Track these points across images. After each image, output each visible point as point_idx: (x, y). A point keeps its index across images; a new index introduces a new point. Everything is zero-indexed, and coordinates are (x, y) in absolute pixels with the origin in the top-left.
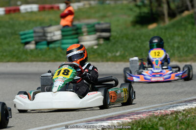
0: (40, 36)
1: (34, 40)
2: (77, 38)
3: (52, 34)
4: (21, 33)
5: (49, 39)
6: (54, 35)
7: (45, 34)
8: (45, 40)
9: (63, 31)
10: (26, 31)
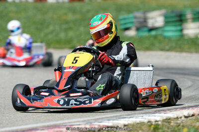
1: (135, 26)
2: (181, 25)
5: (150, 25)
6: (156, 22)
9: (166, 17)
10: (126, 16)
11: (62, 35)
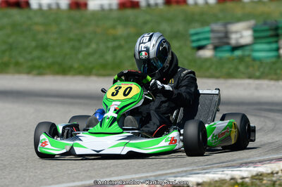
0: (220, 38)
1: (212, 44)
2: (277, 42)
3: (238, 35)
4: (192, 31)
5: (233, 42)
6: (242, 37)
7: (227, 35)
8: (228, 44)
9: (255, 31)
10: (199, 30)
11: (109, 57)
